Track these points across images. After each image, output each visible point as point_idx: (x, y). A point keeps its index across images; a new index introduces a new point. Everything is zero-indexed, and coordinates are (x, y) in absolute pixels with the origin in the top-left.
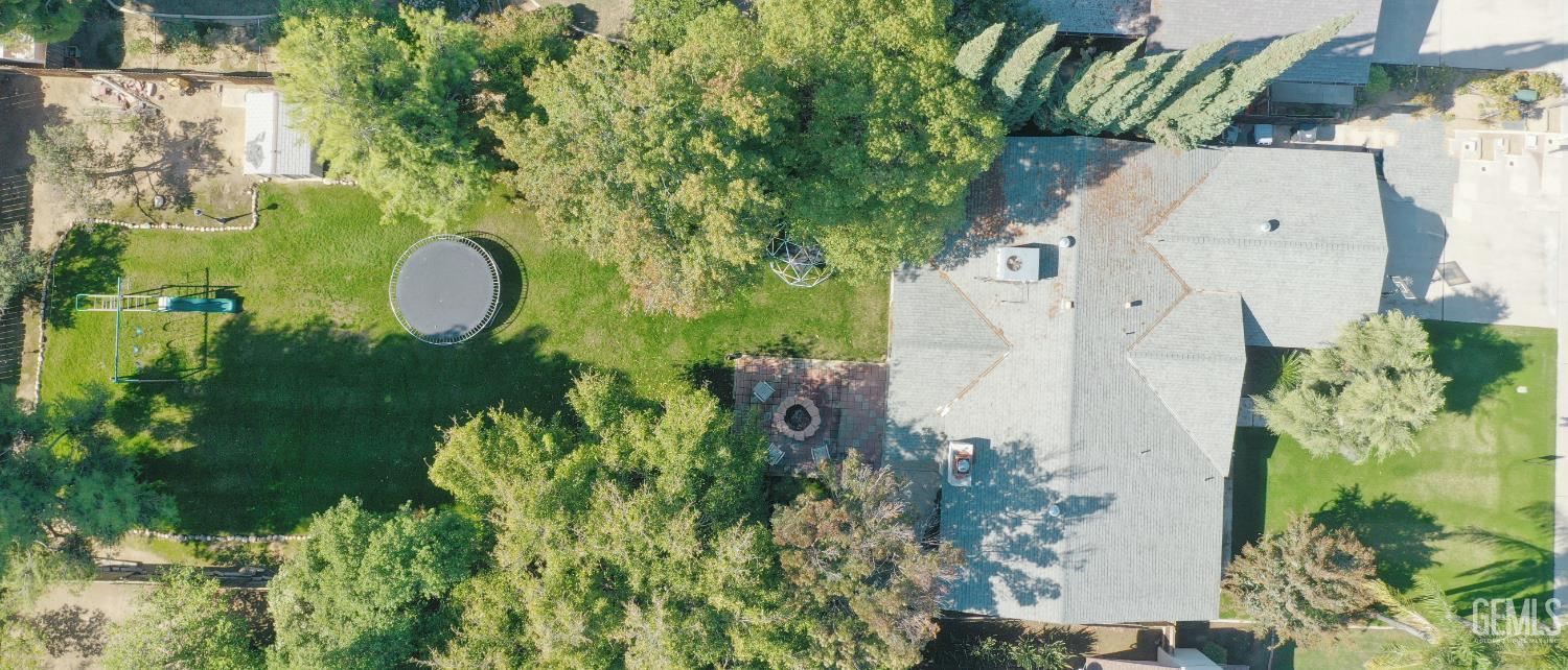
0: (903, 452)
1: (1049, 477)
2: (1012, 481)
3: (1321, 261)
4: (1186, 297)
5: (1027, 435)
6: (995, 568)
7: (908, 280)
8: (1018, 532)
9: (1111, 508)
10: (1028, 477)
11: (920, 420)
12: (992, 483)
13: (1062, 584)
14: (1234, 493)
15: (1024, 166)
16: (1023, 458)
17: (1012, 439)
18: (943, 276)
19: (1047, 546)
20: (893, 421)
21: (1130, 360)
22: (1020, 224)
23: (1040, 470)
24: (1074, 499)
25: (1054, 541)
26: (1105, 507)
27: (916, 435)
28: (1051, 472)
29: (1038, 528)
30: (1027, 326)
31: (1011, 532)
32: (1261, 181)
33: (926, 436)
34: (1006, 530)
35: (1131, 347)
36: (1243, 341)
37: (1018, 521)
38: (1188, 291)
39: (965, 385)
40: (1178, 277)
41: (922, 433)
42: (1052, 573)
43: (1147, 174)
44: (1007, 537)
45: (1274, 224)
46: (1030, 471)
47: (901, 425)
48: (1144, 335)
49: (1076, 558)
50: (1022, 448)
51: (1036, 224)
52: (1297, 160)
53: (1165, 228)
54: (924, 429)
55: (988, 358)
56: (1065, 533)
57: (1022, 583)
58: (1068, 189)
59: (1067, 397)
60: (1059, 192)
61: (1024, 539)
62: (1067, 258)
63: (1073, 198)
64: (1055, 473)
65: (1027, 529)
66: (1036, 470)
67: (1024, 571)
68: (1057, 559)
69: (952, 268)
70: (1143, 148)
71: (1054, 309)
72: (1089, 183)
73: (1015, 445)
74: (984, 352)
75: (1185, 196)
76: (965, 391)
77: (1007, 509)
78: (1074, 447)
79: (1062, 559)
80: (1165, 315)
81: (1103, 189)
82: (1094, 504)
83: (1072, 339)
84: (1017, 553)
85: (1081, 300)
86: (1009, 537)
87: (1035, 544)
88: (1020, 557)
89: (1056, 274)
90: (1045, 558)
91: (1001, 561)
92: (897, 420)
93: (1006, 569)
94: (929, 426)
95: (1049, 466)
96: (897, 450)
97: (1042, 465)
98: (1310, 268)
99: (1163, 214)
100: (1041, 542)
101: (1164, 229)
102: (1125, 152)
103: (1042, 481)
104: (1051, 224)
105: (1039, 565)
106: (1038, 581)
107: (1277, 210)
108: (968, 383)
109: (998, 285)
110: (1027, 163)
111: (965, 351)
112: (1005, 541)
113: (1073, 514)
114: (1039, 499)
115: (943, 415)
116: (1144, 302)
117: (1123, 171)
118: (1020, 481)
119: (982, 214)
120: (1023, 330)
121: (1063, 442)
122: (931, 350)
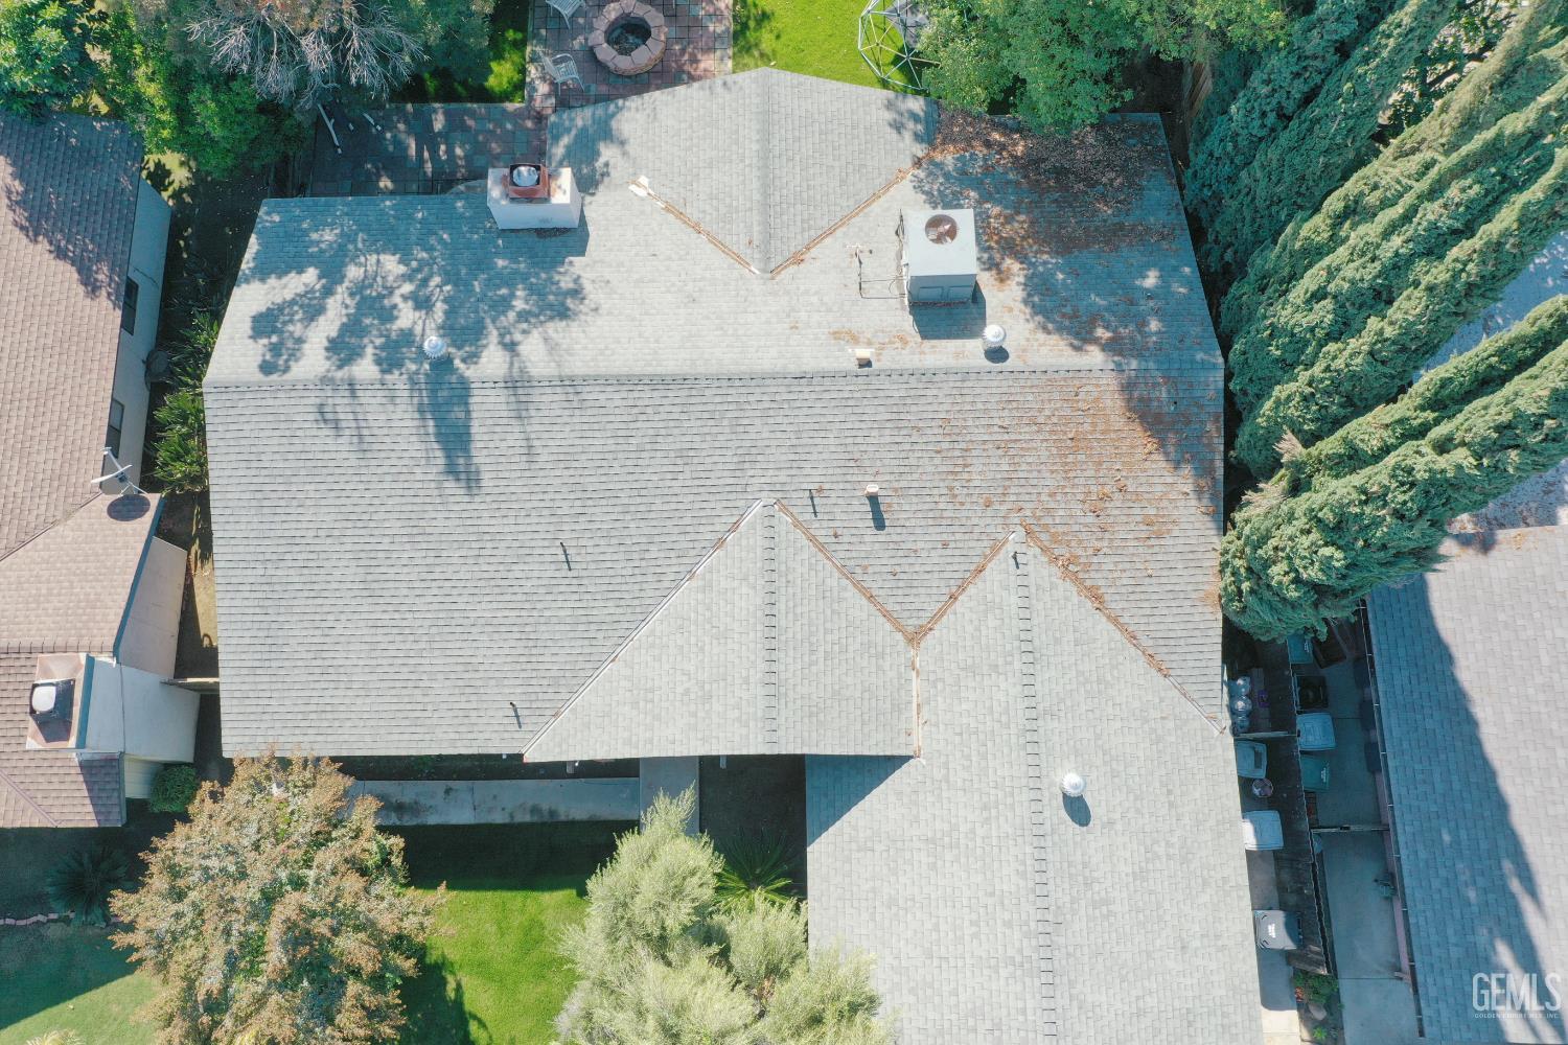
0: (565, 140)
1: (511, 347)
2: (504, 291)
3: (1008, 924)
4: (899, 636)
5: (596, 310)
6: (332, 274)
7: (889, 116)
8: (401, 305)
9: (450, 485)
10: (512, 315)
11: (625, 154)
12: (501, 263)
13: (287, 376)
14: (504, 825)
15: (1145, 277)
16: (551, 306)
17: (588, 286)
18: (901, 174)
19: (370, 350)
20: (622, 109)
21: (757, 508)
22: (1022, 280)
23: (524, 332)
24: (463, 392)
25: (378, 361)
26: (451, 470)
27: (596, 154)
28: (521, 348)
29: (407, 337)
30: (815, 299)
31: (402, 296)
32: (1169, 792)
33: (594, 170)
34: (407, 288)
35: (785, 509)
36: (814, 751)
37: (422, 303)
38: (915, 638)
39: (692, 212)
40: (941, 613)
41: (599, 164)
42: (313, 360)
43: (1156, 529)
44: (391, 291)
45: (1077, 809)
46: (523, 316)
47: (614, 124)
48: (812, 539)
49: (340, 402)
50: (569, 302)
51: (1025, 302)
52: (1225, 880)
53: (1045, 572)
54: (607, 165)
55: (744, 240)
56: (393, 377)
57: (297, 317)
58: (1113, 347)
59: (670, 365)
60: (1101, 333)
61: (388, 315)
62: (966, 352)
63: (1095, 357)
64: (518, 355)
65: (407, 317)
66: (525, 326)
67: (322, 319)
68: (340, 367)
69: (919, 188)
70: (1213, 515)
71: (855, 339)
72: (1128, 387)
73: (577, 293)
74: (756, 228)
75: (1114, 620)
76: (680, 215)
77: (448, 288)
78: (570, 384)
79: (339, 374)
80: (856, 584)
81: (1118, 422)
82: (454, 440)
83: (793, 369)
84: (358, 306)
85: (876, 382)
86: (391, 293)
87: (375, 332)
88: (352, 311)
89: (925, 336)
90: (343, 348)
91: (346, 284)
92: (626, 114)
93: (328, 291)
94: (613, 173)
95: (532, 347)
96: (568, 130)
97: (536, 334)
98: (990, 901)
99: (1071, 569)
100: (379, 341)
101: (1039, 569)
102: (1203, 470)
103: (502, 336)
104: (1031, 325)
105: (331, 341)
106: (300, 341)
107: (1111, 823)
108: (695, 215)
109: (893, 255)
110: (1151, 280)
111: (757, 196)
112: (384, 287)
113: (433, 392)
114: (465, 333)
115: (633, 187)
116: (882, 536)
117: (1159, 463)
118: (504, 304)
119: (1032, 223)
120: (807, 292)
121: (577, 366)
122: (755, 137)
